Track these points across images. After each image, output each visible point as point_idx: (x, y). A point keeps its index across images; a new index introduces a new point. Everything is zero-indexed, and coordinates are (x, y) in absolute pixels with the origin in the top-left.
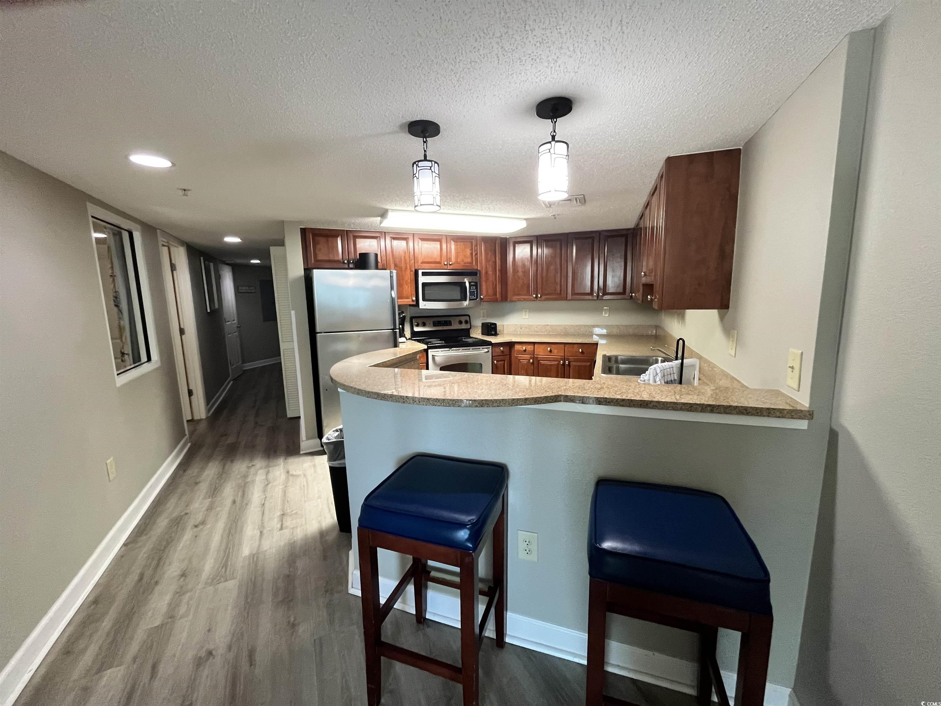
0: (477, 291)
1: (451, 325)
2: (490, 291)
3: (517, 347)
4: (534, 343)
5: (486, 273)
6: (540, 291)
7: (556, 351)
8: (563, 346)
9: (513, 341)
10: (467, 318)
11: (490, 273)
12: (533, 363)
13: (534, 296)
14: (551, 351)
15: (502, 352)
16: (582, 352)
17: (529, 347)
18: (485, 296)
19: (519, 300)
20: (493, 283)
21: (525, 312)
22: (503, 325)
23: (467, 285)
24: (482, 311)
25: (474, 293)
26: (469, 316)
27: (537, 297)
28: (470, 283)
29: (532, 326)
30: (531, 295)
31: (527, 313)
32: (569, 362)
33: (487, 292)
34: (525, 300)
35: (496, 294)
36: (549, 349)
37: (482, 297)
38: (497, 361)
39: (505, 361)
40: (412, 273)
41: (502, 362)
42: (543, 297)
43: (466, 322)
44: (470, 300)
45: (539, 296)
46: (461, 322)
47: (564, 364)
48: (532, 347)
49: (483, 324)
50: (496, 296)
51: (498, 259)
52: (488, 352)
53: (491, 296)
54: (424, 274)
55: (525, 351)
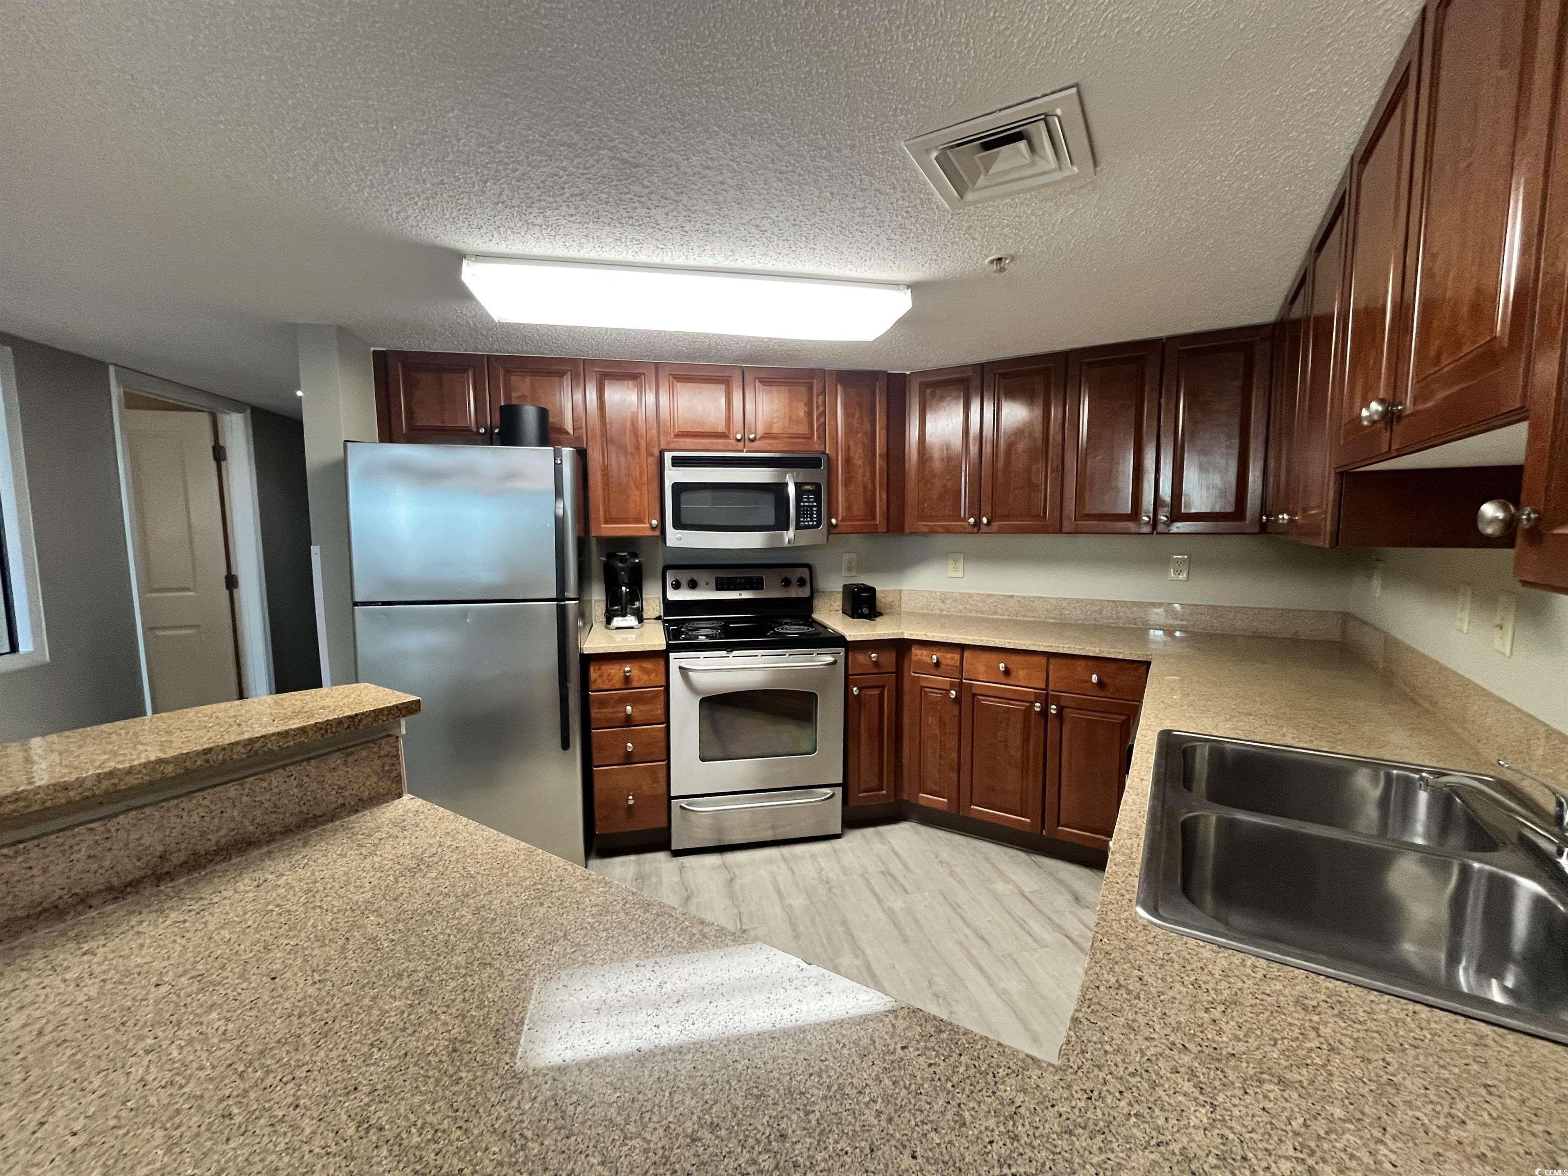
0: (819, 506)
1: (762, 588)
2: (859, 508)
3: (918, 654)
4: (962, 648)
5: (848, 461)
6: (987, 508)
7: (1022, 673)
8: (1043, 660)
9: (906, 636)
10: (805, 573)
11: (858, 461)
12: (958, 700)
13: (972, 520)
14: (1007, 672)
15: (876, 664)
16: (1101, 684)
17: (949, 655)
18: (843, 520)
19: (933, 532)
20: (865, 487)
21: (956, 561)
22: (901, 591)
23: (791, 490)
24: (846, 557)
25: (812, 511)
26: (809, 567)
27: (978, 523)
28: (798, 485)
29: (970, 596)
30: (964, 520)
31: (960, 565)
32: (1060, 709)
33: (849, 508)
34: (948, 531)
35: (873, 516)
36: (1002, 665)
37: (834, 521)
38: (860, 689)
39: (883, 687)
40: (650, 459)
41: (876, 692)
42: (995, 524)
43: (802, 582)
44: (798, 527)
45: (985, 520)
46: (787, 583)
47: (1045, 711)
48: (957, 656)
49: (845, 586)
50: (874, 519)
51: (881, 428)
52: (835, 662)
53: (860, 520)
54: (678, 462)
55: (938, 664)
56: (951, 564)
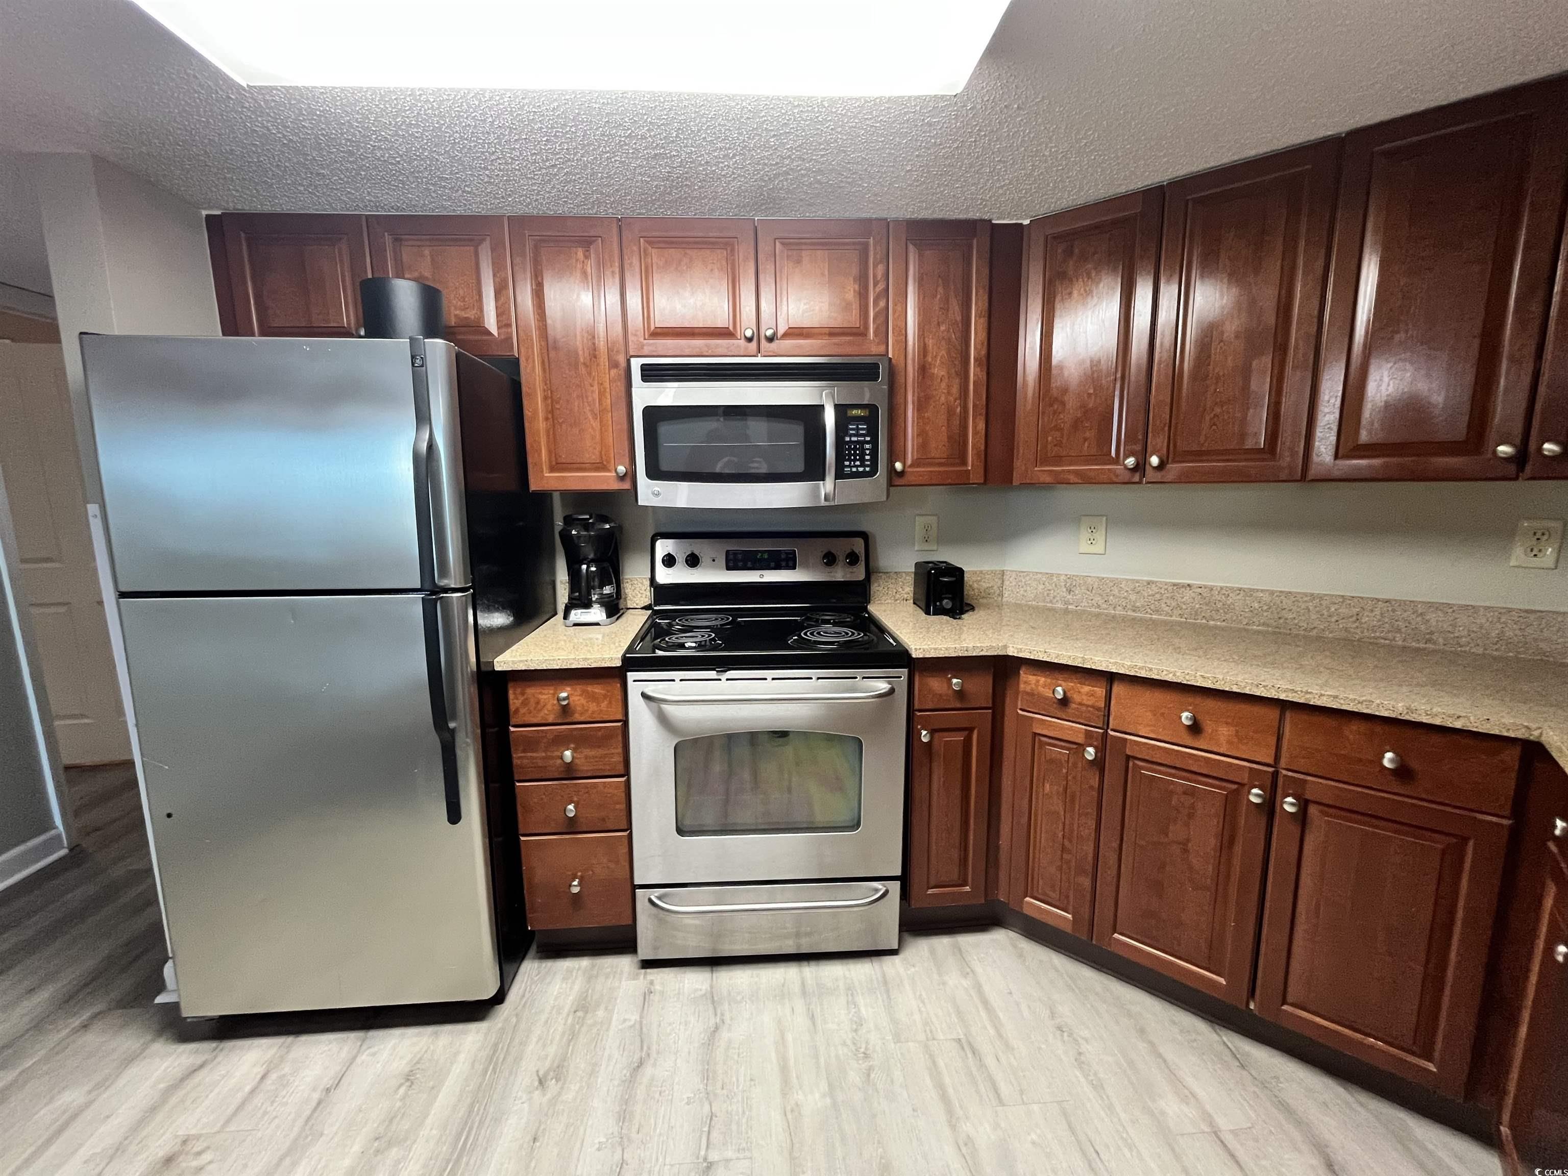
0: (875, 442)
1: (795, 568)
2: (939, 447)
3: (1029, 681)
4: (1110, 678)
5: (923, 369)
6: (1158, 440)
7: (1225, 732)
8: (1273, 714)
9: (1011, 652)
10: (858, 545)
11: (938, 371)
12: (1099, 764)
13: (1131, 461)
14: (1195, 728)
15: (961, 694)
16: (1402, 772)
17: (1086, 689)
18: (916, 463)
19: (1061, 481)
20: (950, 412)
21: (1093, 529)
22: (1003, 573)
23: (830, 418)
24: (920, 521)
25: (863, 451)
26: (864, 535)
27: (1141, 467)
28: (840, 409)
29: (1116, 582)
30: (1116, 461)
31: (1100, 536)
32: (1303, 804)
33: (923, 446)
34: (1087, 480)
35: (962, 459)
36: (1186, 717)
37: (898, 466)
38: (932, 732)
39: (970, 730)
40: (614, 372)
41: (959, 737)
42: (1174, 468)
43: (853, 559)
44: (840, 475)
45: (1155, 460)
46: (830, 560)
47: (1270, 807)
48: (1100, 691)
49: (917, 565)
50: (964, 462)
51: (978, 316)
52: (892, 691)
53: (940, 464)
54: (652, 373)
55: (1064, 702)
56: (1085, 534)
